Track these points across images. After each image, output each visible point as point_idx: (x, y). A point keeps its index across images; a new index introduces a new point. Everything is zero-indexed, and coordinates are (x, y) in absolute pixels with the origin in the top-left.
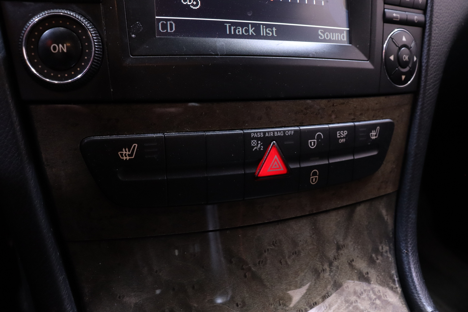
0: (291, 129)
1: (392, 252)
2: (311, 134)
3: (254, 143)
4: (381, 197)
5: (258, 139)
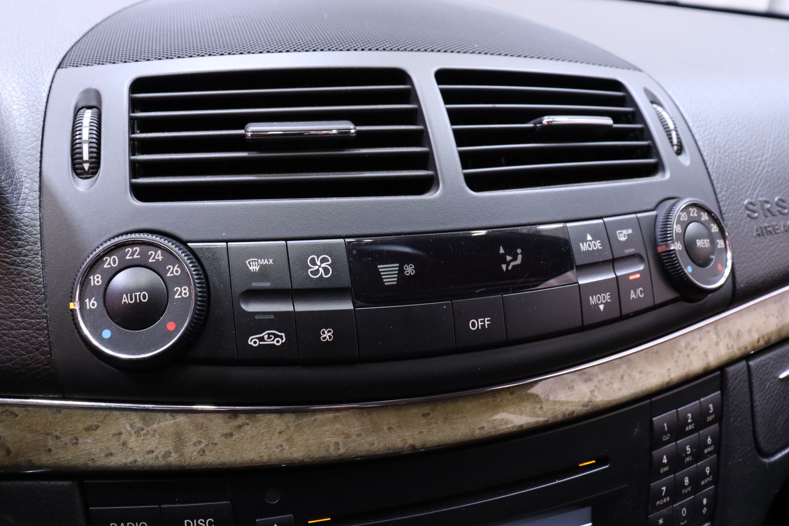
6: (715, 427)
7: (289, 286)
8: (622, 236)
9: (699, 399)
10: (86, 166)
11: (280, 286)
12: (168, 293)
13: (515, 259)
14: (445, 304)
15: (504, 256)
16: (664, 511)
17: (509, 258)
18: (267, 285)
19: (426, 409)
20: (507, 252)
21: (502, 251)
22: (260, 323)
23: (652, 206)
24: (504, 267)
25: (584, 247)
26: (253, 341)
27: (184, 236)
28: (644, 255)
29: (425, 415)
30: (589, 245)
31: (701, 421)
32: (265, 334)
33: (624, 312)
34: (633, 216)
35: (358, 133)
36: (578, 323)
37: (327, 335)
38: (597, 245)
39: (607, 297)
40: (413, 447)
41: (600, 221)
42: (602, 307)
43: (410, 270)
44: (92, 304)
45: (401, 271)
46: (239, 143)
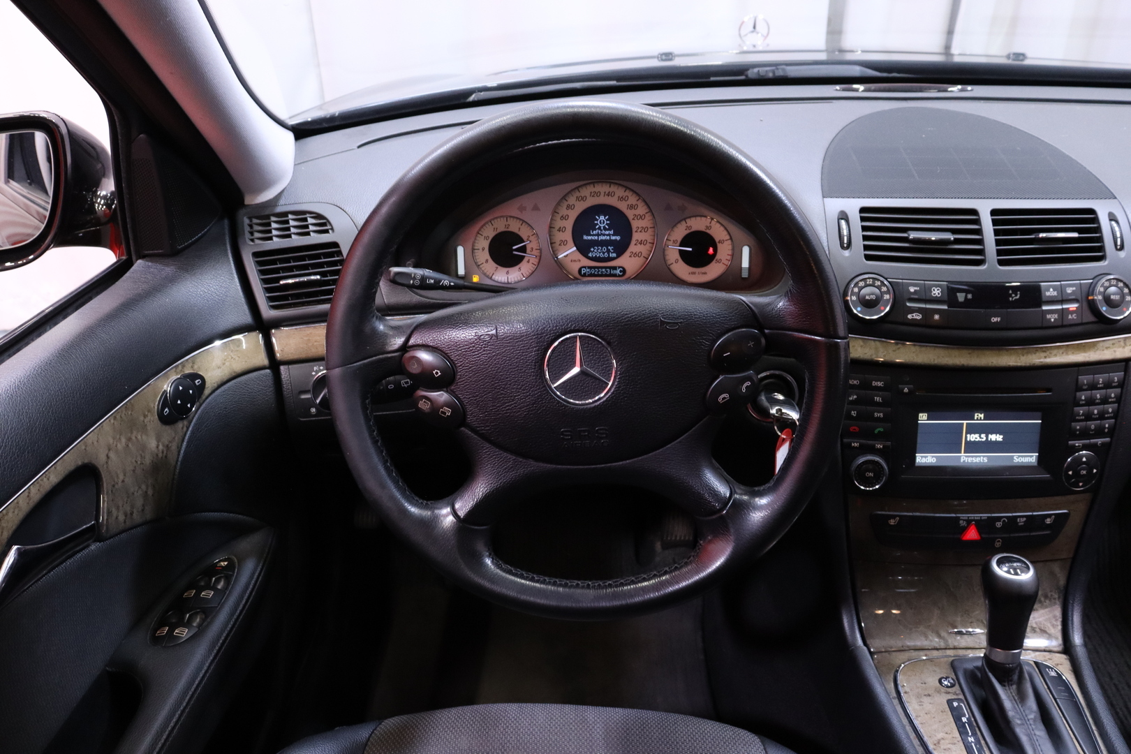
0: (985, 516)
1: (1061, 600)
2: (999, 519)
3: (961, 522)
4: (1056, 560)
5: (964, 520)
6: (1118, 390)
7: (924, 298)
8: (1069, 290)
9: (1109, 373)
10: (845, 245)
11: (921, 298)
12: (882, 296)
13: (1016, 295)
14: (982, 311)
15: (1011, 294)
16: (1081, 423)
17: (1013, 295)
18: (916, 297)
19: (970, 351)
20: (1013, 293)
21: (1011, 292)
22: (912, 311)
23: (1092, 277)
24: (1011, 299)
25: (1048, 294)
26: (910, 316)
27: (886, 276)
28: (1080, 300)
29: (969, 354)
30: (1051, 293)
31: (1108, 385)
32: (914, 315)
33: (1065, 323)
34: (1078, 282)
35: (955, 239)
36: (1040, 325)
37: (937, 317)
38: (1055, 293)
39: (1056, 316)
40: (963, 365)
41: (1059, 283)
42: (1053, 320)
43: (970, 296)
44: (854, 298)
45: (966, 296)
46: (905, 240)
